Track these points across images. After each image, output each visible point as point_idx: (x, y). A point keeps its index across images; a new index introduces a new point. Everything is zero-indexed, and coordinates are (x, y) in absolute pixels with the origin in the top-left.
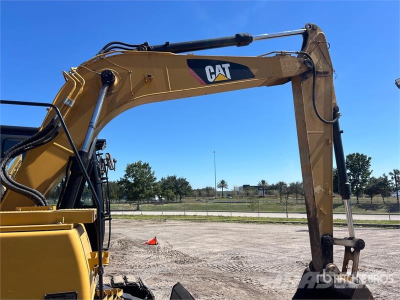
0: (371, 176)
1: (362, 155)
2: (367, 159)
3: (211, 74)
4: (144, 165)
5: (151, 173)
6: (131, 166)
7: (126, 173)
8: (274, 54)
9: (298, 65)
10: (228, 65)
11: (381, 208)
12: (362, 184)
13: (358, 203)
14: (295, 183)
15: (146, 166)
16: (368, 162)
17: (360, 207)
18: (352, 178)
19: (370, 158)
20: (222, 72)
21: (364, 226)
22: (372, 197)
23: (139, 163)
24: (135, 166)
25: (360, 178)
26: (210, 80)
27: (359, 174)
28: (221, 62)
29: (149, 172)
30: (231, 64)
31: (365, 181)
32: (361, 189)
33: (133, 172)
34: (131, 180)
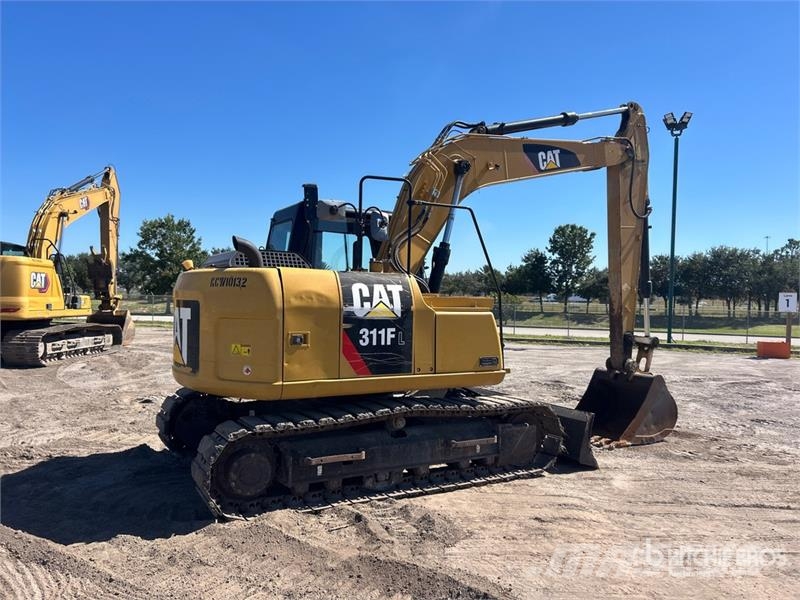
0: (591, 267)
1: (581, 228)
2: (588, 236)
3: (544, 161)
4: (179, 224)
5: (196, 240)
6: (153, 225)
7: (141, 239)
8: (599, 140)
9: (620, 153)
10: (558, 151)
11: (601, 320)
12: (575, 280)
13: (565, 312)
14: (464, 273)
15: (183, 226)
16: (589, 241)
17: (567, 318)
18: (560, 268)
19: (593, 235)
20: (552, 158)
21: (591, 344)
22: (588, 302)
23: (169, 220)
24: (162, 225)
25: (574, 270)
26: (543, 168)
27: (573, 262)
28: (552, 148)
29: (190, 238)
30: (560, 149)
31: (580, 274)
32: (573, 287)
33: (155, 237)
34: (153, 253)
